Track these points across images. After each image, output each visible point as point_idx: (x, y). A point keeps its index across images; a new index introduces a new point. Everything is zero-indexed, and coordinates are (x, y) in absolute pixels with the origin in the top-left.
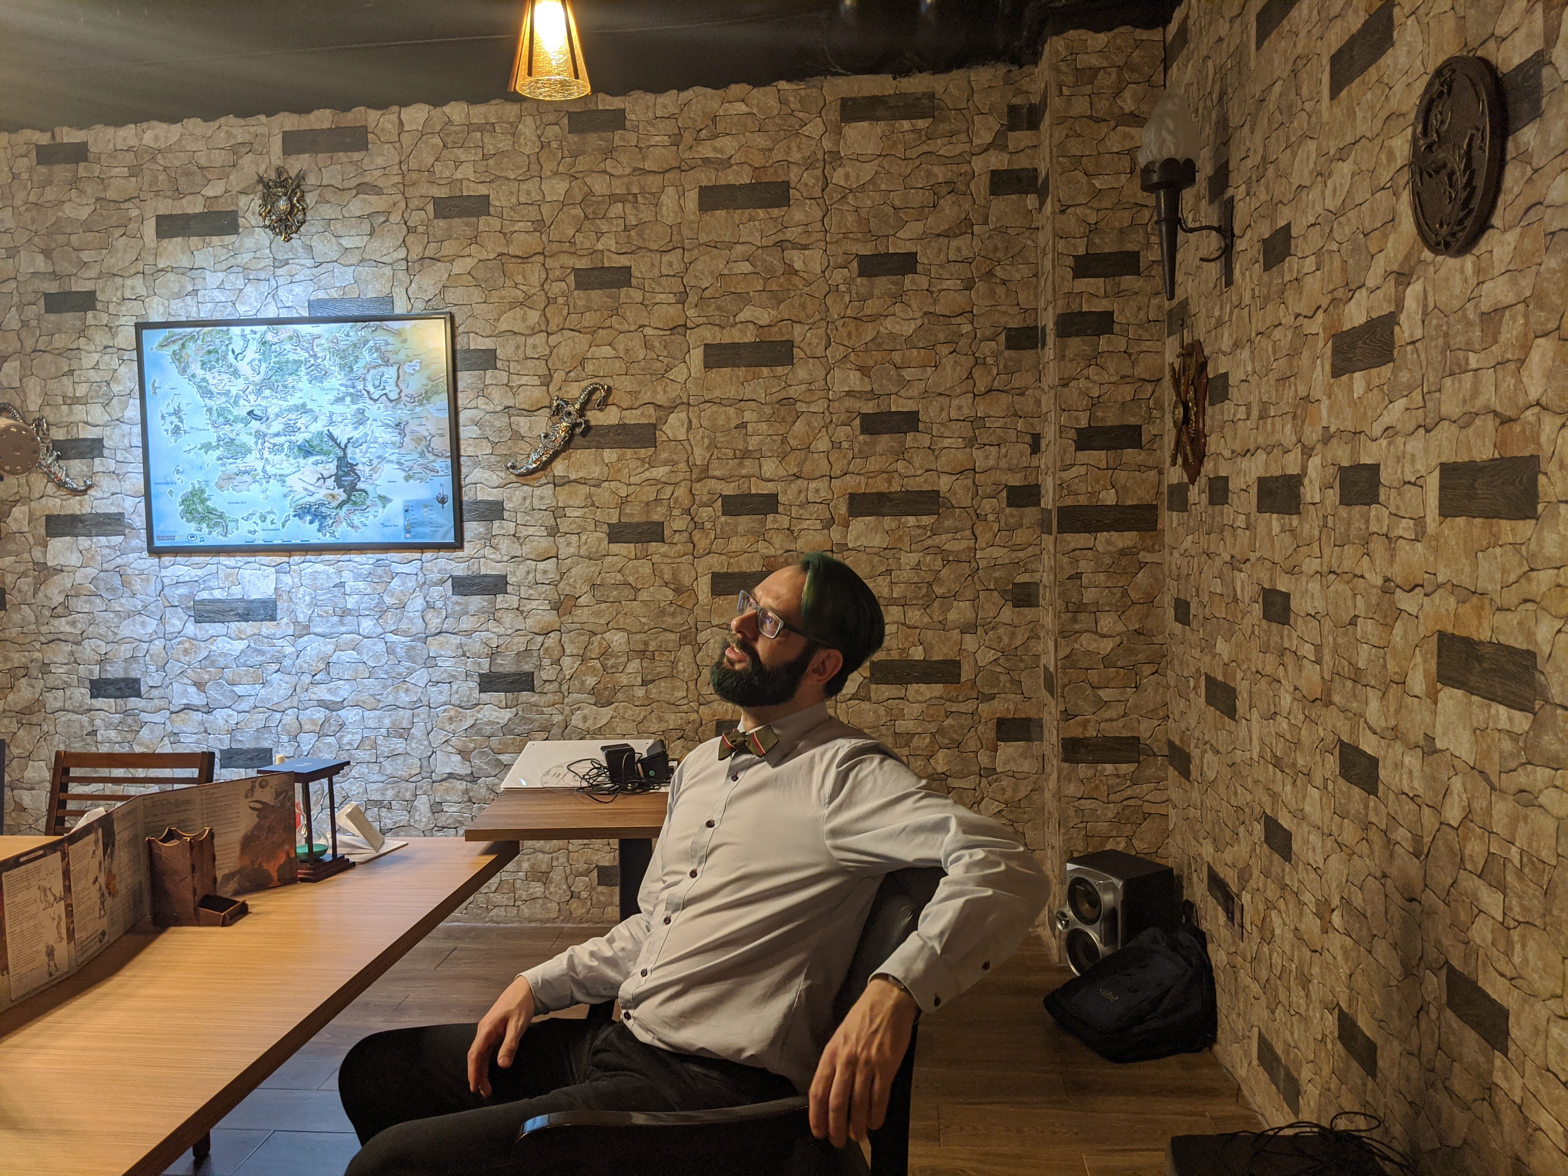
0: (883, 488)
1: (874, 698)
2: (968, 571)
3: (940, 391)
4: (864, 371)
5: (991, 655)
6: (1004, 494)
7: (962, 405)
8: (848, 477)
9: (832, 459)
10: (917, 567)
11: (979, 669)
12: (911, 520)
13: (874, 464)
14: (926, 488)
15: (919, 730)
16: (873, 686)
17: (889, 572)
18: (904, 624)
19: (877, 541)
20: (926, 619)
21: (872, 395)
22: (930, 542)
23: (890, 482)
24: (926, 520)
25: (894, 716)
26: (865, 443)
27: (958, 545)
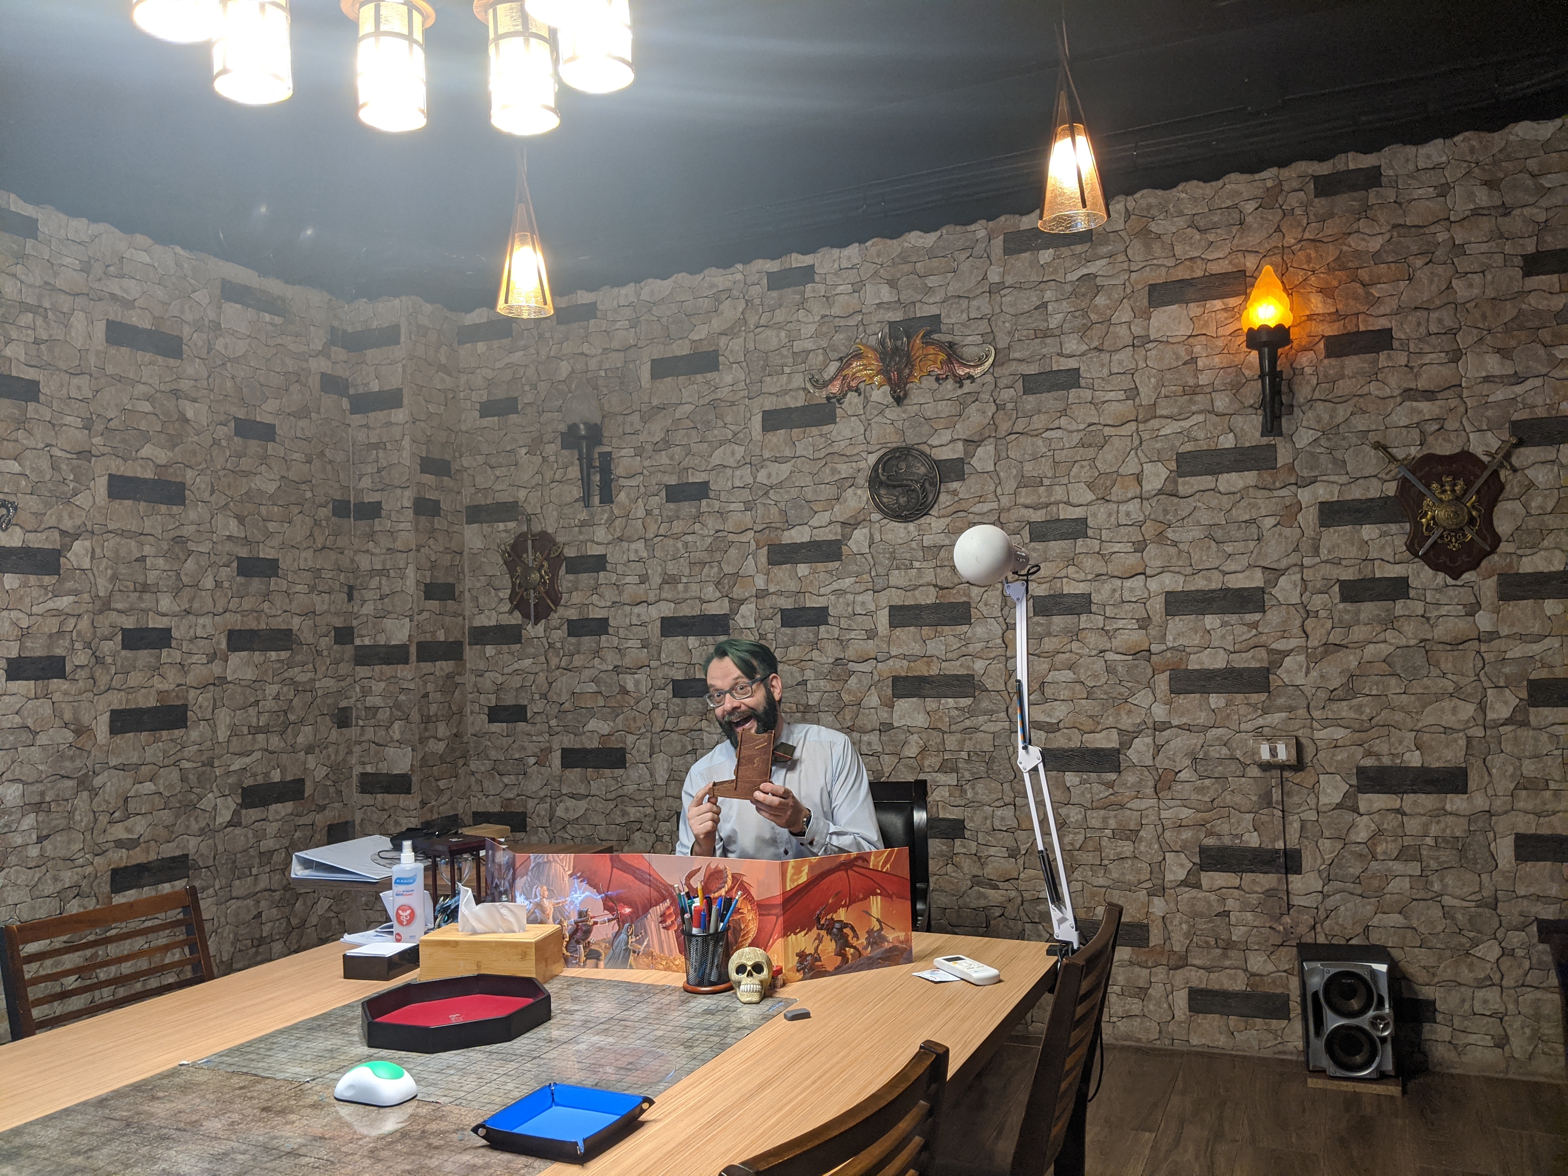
0: (254, 625)
1: (244, 823)
2: (310, 700)
3: (293, 543)
4: (241, 520)
5: (324, 771)
6: (333, 633)
7: (307, 558)
8: (228, 614)
9: (216, 597)
10: (276, 698)
11: (316, 784)
12: (273, 655)
13: (248, 604)
14: (284, 627)
15: (277, 847)
16: (243, 812)
17: (257, 702)
18: (267, 750)
19: (249, 674)
20: (283, 745)
21: (246, 541)
22: (286, 675)
23: (258, 620)
24: (284, 655)
25: (260, 836)
26: (242, 584)
27: (302, 677)
